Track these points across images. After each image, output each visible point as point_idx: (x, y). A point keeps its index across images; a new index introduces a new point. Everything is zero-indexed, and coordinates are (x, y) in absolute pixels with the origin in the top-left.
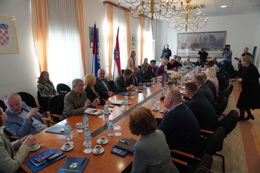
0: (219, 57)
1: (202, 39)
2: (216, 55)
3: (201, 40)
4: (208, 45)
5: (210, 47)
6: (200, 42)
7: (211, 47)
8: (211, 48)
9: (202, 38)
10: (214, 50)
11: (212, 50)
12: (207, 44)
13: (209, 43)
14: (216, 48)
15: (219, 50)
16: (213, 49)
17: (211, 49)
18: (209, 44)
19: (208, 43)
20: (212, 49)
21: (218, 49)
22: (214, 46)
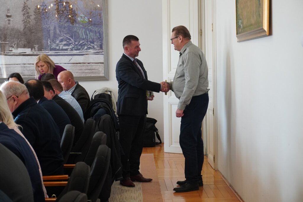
0: (93, 75)
1: (32, 12)
2: (84, 68)
3: (28, 17)
4: (55, 33)
5: (62, 41)
6: (25, 22)
7: (64, 43)
8: (65, 45)
9: (29, 11)
10: (75, 52)
11: (69, 52)
12: (49, 31)
13: (55, 28)
14: (82, 45)
15: (92, 51)
16: (72, 50)
17: (65, 48)
18: (58, 32)
19: (52, 28)
20: (66, 50)
21: (90, 48)
22: (72, 37)
